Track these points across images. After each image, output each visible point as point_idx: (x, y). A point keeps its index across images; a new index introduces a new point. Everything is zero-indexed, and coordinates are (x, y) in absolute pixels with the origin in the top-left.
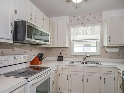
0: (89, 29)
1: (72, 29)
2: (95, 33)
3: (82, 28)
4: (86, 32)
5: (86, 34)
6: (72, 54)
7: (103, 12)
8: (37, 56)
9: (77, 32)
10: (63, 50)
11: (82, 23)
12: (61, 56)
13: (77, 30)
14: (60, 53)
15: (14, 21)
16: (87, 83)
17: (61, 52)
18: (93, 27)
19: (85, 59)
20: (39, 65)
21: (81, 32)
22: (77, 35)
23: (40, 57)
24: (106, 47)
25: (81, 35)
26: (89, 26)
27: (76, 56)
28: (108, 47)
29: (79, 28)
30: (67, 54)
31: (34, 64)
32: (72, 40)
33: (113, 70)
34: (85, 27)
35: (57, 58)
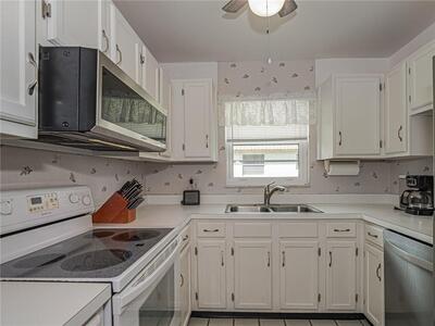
0: (279, 107)
1: (228, 106)
2: (295, 122)
3: (259, 103)
4: (271, 116)
5: (271, 123)
6: (228, 184)
7: (317, 61)
8: (120, 192)
9: (243, 115)
10: (200, 172)
11: (259, 89)
12: (194, 189)
13: (244, 110)
14: (191, 182)
15: (40, 47)
16: (282, 269)
17: (195, 177)
18: (289, 103)
19: (267, 197)
20: (126, 222)
21: (255, 116)
22: (244, 124)
23: (129, 196)
24: (326, 163)
25: (255, 124)
26: (280, 99)
27: (240, 188)
28: (332, 162)
29: (251, 104)
30: (211, 185)
31: (107, 222)
32: (229, 141)
33: (351, 226)
34: (268, 102)
35: (181, 198)
